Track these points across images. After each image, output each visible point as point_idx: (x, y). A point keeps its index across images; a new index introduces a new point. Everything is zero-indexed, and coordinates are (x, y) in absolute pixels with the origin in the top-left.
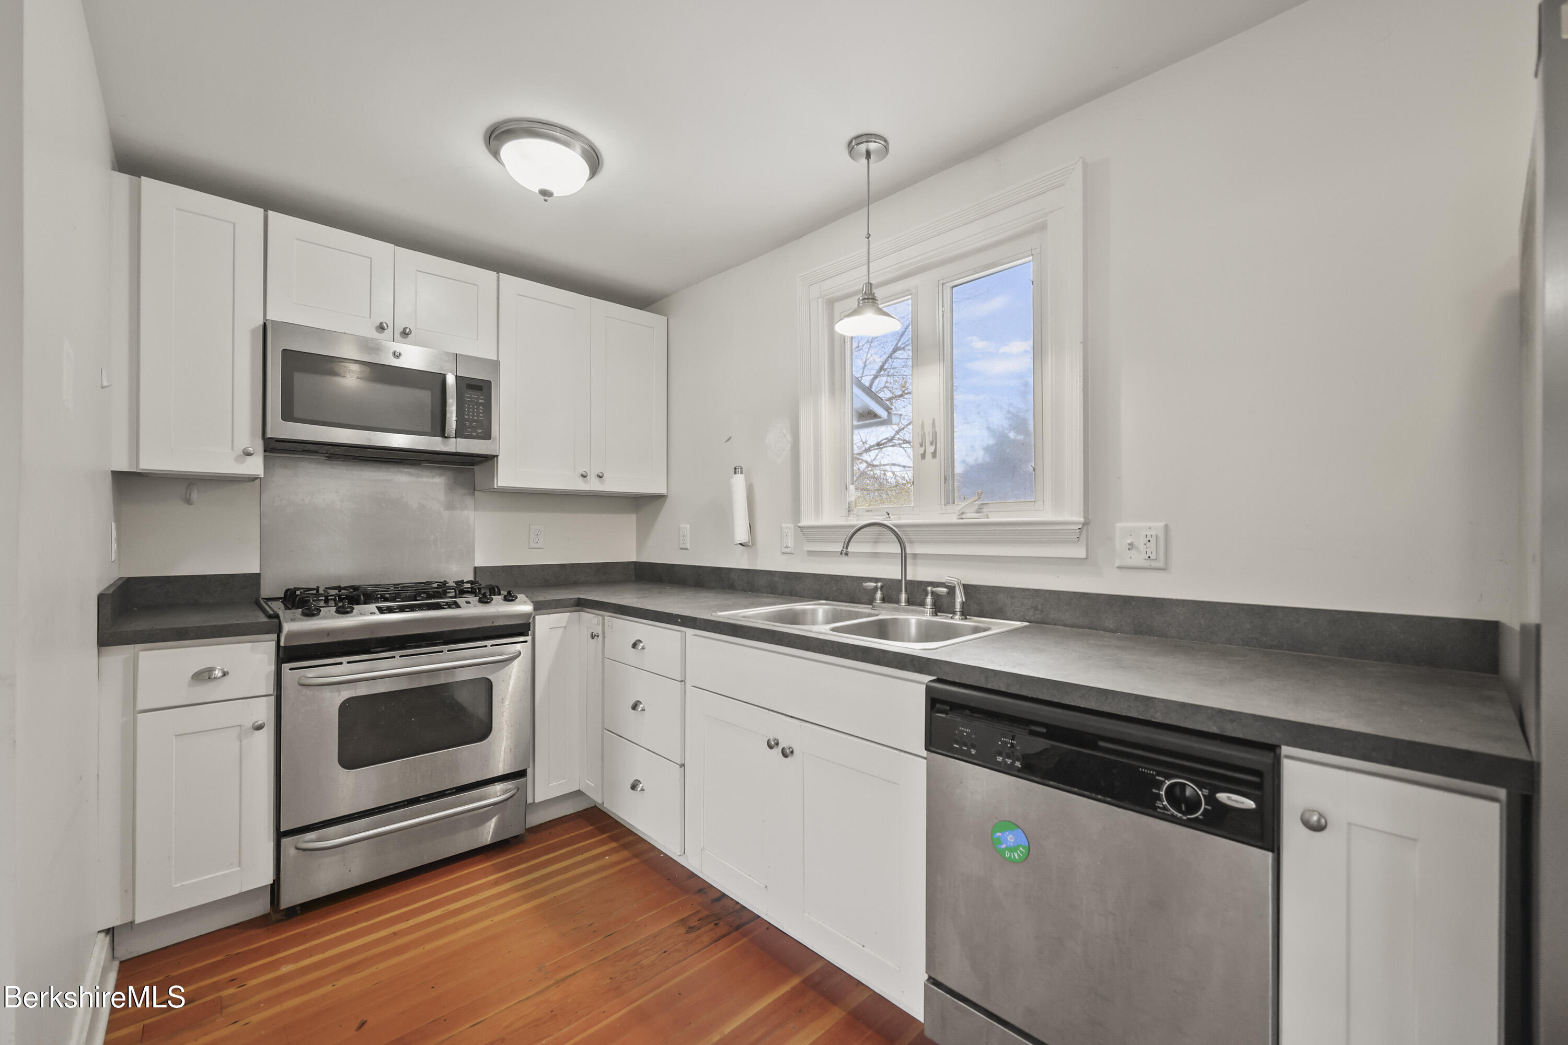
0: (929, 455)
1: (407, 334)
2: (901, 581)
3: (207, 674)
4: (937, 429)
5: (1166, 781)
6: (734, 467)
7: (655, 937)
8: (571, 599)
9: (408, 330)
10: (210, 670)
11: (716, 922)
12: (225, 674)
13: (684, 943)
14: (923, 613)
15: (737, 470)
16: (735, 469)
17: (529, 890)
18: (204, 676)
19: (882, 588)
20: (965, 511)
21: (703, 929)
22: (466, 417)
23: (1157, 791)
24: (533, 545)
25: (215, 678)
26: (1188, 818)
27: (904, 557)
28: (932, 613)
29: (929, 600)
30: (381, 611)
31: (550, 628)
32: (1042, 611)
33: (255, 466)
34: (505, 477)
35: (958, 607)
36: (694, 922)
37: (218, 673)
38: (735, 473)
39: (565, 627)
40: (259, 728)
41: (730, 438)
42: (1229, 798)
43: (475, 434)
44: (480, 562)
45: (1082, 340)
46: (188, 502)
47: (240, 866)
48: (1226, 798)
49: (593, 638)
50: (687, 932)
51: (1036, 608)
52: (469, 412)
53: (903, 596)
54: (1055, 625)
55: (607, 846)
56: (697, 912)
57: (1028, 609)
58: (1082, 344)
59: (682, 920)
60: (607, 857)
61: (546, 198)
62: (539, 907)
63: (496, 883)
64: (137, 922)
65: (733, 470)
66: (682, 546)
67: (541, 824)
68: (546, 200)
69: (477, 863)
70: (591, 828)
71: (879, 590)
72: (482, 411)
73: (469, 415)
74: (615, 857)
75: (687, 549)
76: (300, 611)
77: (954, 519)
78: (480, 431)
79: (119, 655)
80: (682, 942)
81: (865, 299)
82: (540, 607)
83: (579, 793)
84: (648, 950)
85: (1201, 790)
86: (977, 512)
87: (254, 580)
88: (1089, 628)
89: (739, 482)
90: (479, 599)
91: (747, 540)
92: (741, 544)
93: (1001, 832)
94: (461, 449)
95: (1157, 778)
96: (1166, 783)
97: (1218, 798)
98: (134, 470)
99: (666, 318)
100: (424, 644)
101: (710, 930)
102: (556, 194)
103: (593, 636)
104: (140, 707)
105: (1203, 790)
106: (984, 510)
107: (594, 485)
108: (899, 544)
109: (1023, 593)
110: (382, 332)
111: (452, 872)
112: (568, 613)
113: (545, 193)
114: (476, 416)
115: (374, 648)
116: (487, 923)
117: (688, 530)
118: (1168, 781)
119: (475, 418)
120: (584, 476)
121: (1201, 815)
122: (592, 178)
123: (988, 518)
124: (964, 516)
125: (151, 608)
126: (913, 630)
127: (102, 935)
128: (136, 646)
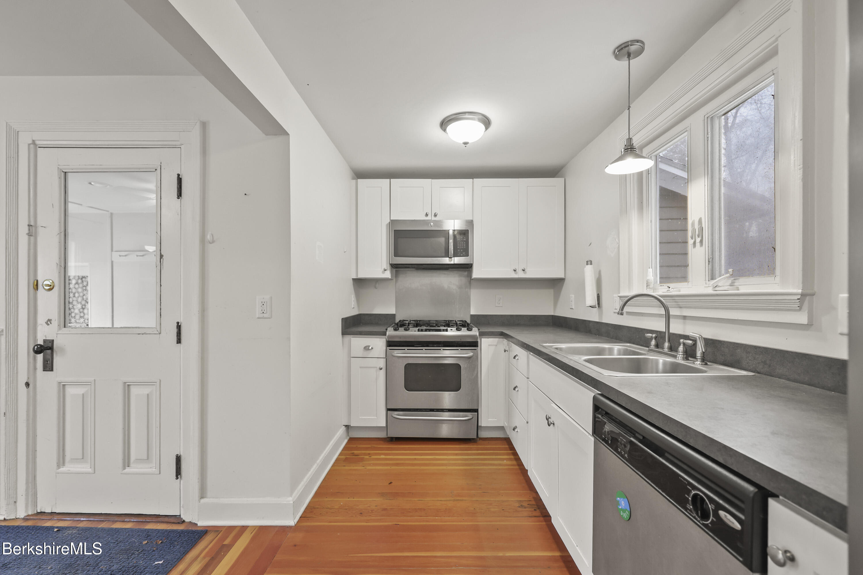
0: (698, 244)
1: (436, 215)
2: (665, 333)
3: (367, 347)
4: (703, 226)
5: (692, 491)
6: (586, 261)
7: (503, 502)
8: (498, 332)
9: (436, 214)
10: (369, 346)
11: (536, 509)
12: (372, 348)
13: (514, 510)
14: (675, 357)
15: (588, 263)
16: (587, 262)
17: (467, 462)
18: (367, 348)
19: (656, 338)
20: (720, 284)
21: (527, 509)
22: (458, 247)
23: (687, 497)
24: (497, 305)
25: (369, 349)
26: (703, 523)
27: (668, 317)
28: (683, 358)
29: (681, 348)
30: (419, 330)
31: (489, 345)
32: (770, 366)
33: (388, 275)
34: (476, 273)
35: (699, 354)
36: (525, 504)
37: (370, 348)
38: (587, 265)
39: (496, 345)
40: (381, 369)
41: (591, 243)
42: (726, 516)
43: (462, 255)
44: (473, 312)
45: (801, 138)
46: (376, 288)
47: (377, 417)
48: (724, 516)
49: (505, 352)
50: (519, 507)
51: (765, 363)
52: (459, 245)
53: (666, 345)
54: (779, 378)
55: (509, 456)
56: (530, 500)
57: (759, 363)
58: (801, 141)
59: (520, 501)
60: (505, 461)
61: (466, 145)
62: (466, 470)
63: (457, 454)
64: (351, 426)
65: (586, 263)
66: (571, 307)
67: (488, 438)
68: (466, 146)
69: (456, 444)
70: (507, 446)
71: (654, 339)
72: (465, 244)
73: (459, 247)
74: (509, 462)
75: (573, 309)
76: (403, 328)
77: (710, 291)
78: (464, 253)
79: (347, 338)
80: (514, 509)
81: (625, 149)
82: (482, 334)
83: (502, 428)
84: (497, 506)
85: (710, 505)
86: (731, 286)
87: (393, 316)
88: (809, 385)
89: (589, 270)
90: (456, 328)
91: (595, 304)
92: (590, 306)
93: (619, 498)
94: (456, 262)
95: (688, 487)
96: (692, 492)
97: (720, 514)
98: (357, 278)
99: (564, 179)
100: (435, 345)
101: (531, 511)
102: (469, 142)
103: (505, 351)
104: (352, 356)
105: (712, 505)
106: (735, 284)
107: (521, 275)
108: (663, 308)
109: (755, 350)
110: (427, 217)
111: (444, 444)
112: (498, 339)
113: (466, 143)
114: (462, 247)
115: (416, 345)
116: (444, 467)
117: (573, 297)
118: (694, 491)
119: (462, 248)
120: (515, 271)
121: (710, 523)
122: (486, 130)
123: (738, 290)
124: (717, 289)
125: (366, 324)
126: (661, 366)
127: (344, 427)
128: (351, 336)
